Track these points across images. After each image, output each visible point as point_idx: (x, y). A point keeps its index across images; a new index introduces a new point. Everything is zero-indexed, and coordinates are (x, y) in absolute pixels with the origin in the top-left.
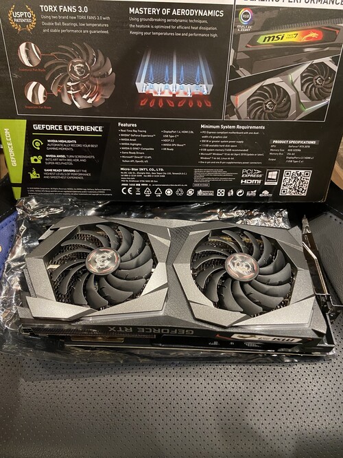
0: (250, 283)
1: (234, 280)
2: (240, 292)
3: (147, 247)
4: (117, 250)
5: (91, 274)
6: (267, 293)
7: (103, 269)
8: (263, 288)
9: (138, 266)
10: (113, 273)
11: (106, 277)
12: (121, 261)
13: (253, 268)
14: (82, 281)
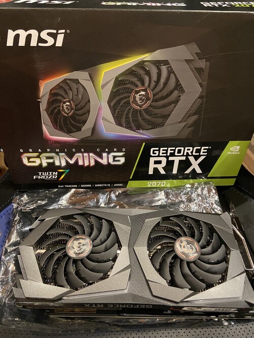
0: (194, 262)
1: (182, 261)
2: (187, 270)
3: (113, 233)
4: (90, 236)
5: (70, 258)
6: (208, 271)
7: (79, 253)
8: (205, 267)
9: (106, 249)
10: (88, 257)
11: (82, 260)
12: (94, 246)
13: (196, 249)
14: (63, 264)
